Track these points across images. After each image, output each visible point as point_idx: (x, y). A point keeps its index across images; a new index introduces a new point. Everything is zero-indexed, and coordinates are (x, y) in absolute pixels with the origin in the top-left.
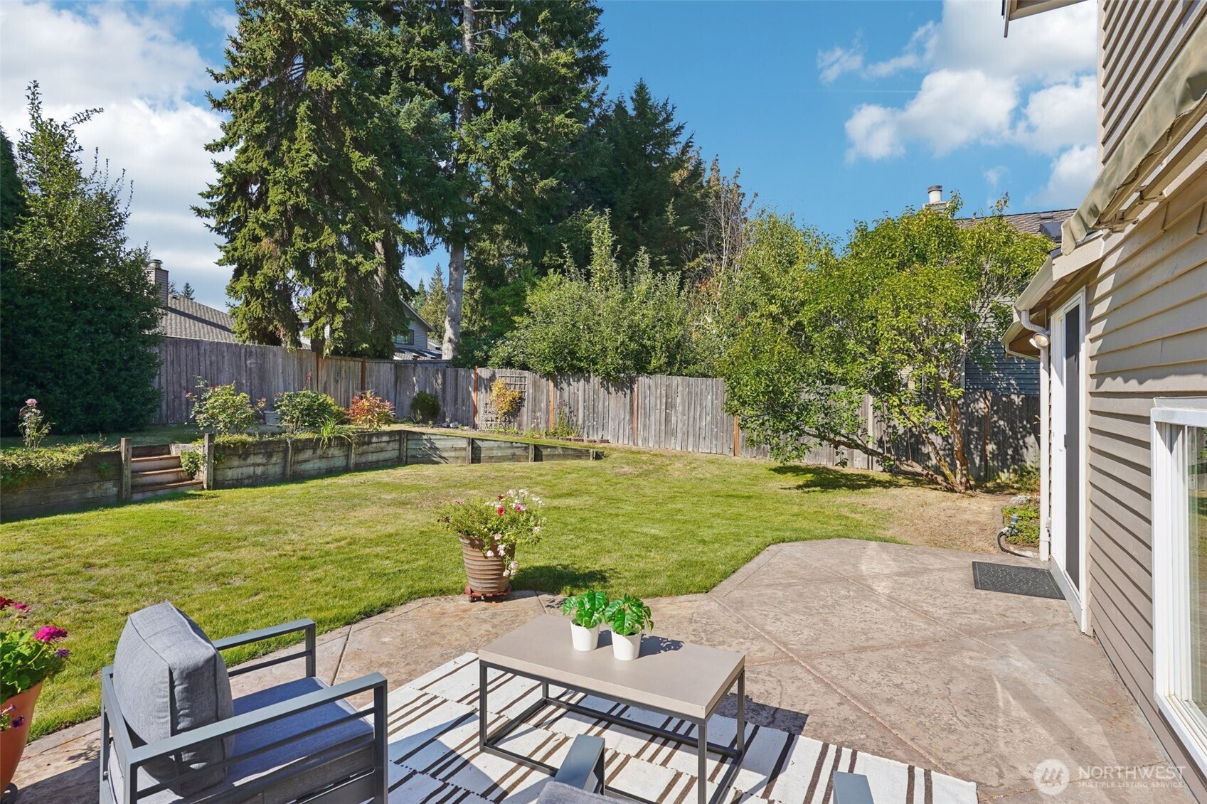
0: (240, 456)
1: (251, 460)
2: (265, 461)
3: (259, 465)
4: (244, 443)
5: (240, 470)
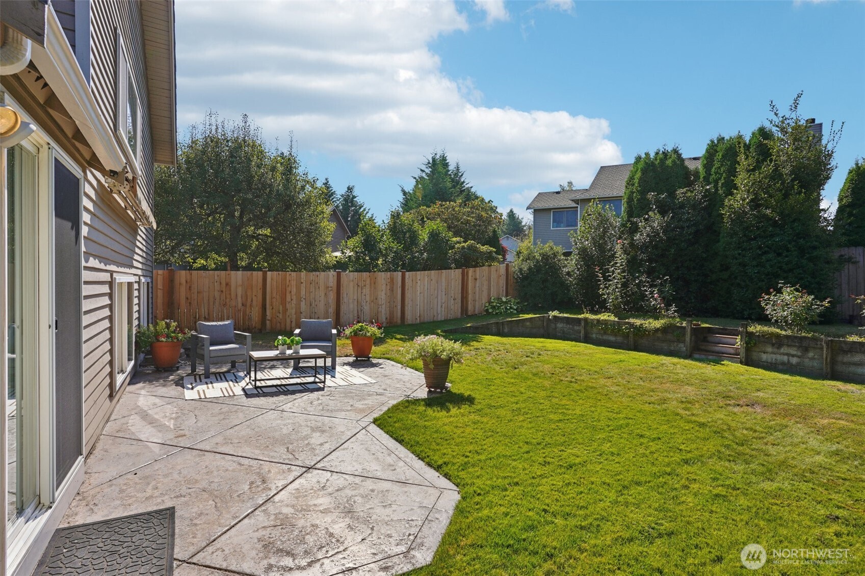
0: (773, 345)
1: (784, 350)
2: (799, 354)
3: (793, 356)
4: (778, 336)
5: (774, 356)
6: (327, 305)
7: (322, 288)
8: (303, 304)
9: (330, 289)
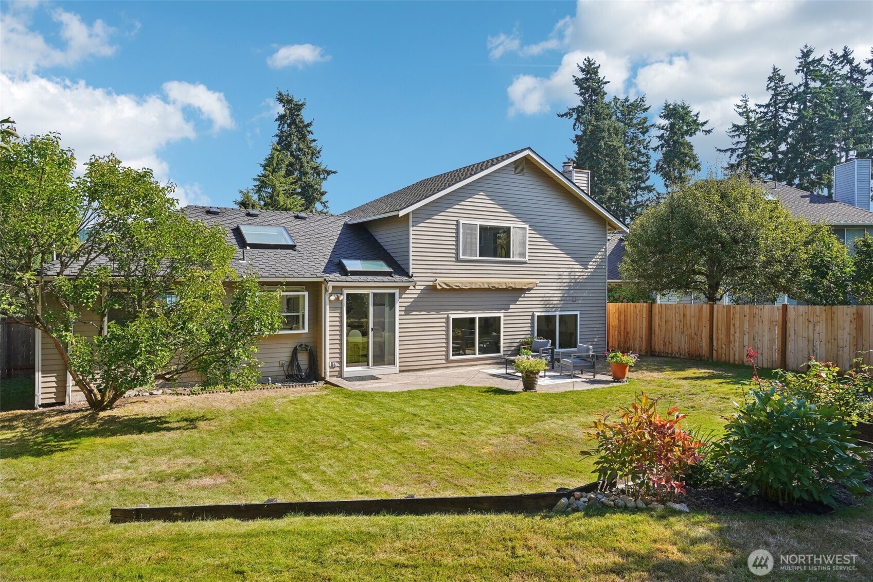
6: (772, 341)
7: (766, 322)
8: (746, 337)
9: (775, 323)
